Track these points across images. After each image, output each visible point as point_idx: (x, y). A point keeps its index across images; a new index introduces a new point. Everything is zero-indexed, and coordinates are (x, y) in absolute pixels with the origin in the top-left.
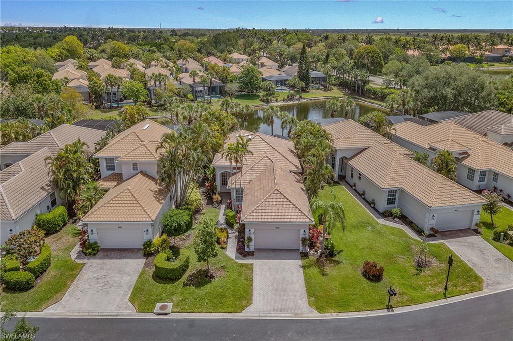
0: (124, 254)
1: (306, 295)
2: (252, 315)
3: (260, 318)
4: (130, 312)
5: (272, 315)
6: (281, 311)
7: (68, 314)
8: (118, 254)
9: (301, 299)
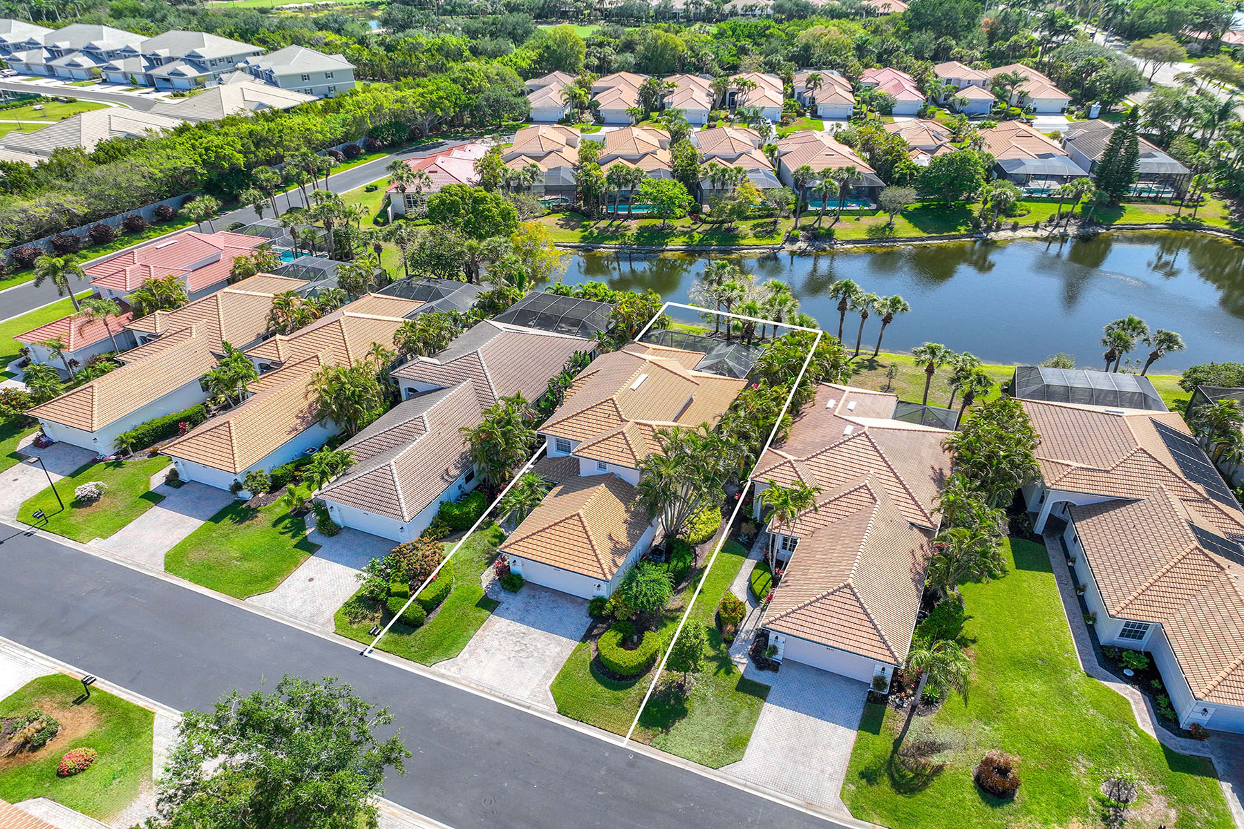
1: (843, 776)
2: (734, 779)
3: (746, 790)
4: (546, 709)
5: (769, 791)
6: (786, 790)
7: (464, 682)
8: (551, 598)
9: (831, 779)
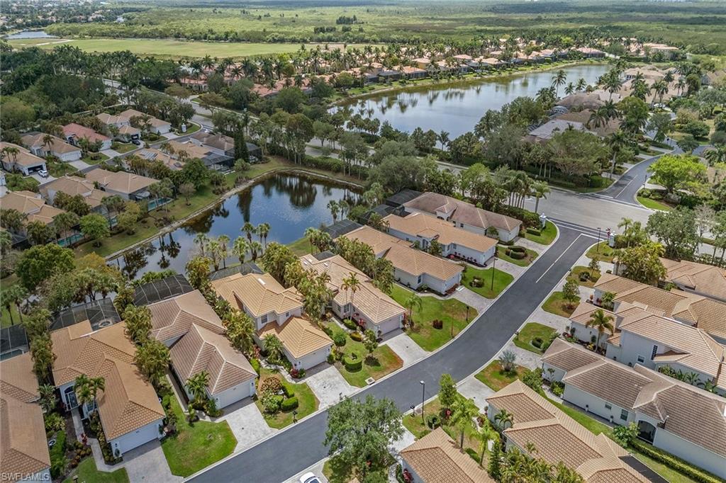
0: (319, 368)
5: (415, 361)
6: (417, 358)
8: (315, 370)
